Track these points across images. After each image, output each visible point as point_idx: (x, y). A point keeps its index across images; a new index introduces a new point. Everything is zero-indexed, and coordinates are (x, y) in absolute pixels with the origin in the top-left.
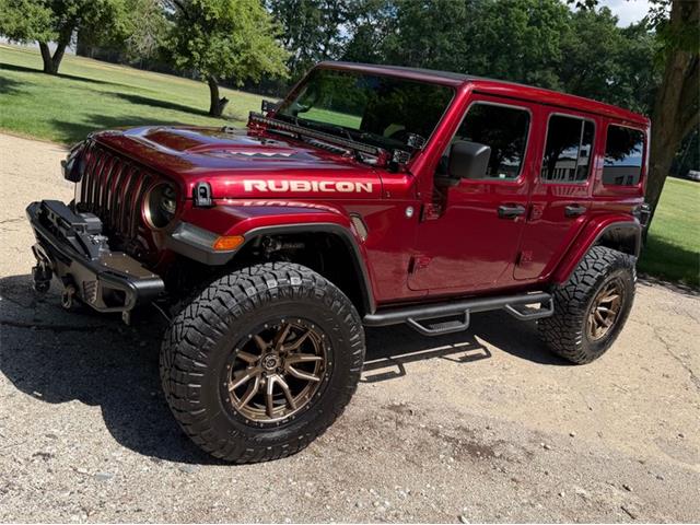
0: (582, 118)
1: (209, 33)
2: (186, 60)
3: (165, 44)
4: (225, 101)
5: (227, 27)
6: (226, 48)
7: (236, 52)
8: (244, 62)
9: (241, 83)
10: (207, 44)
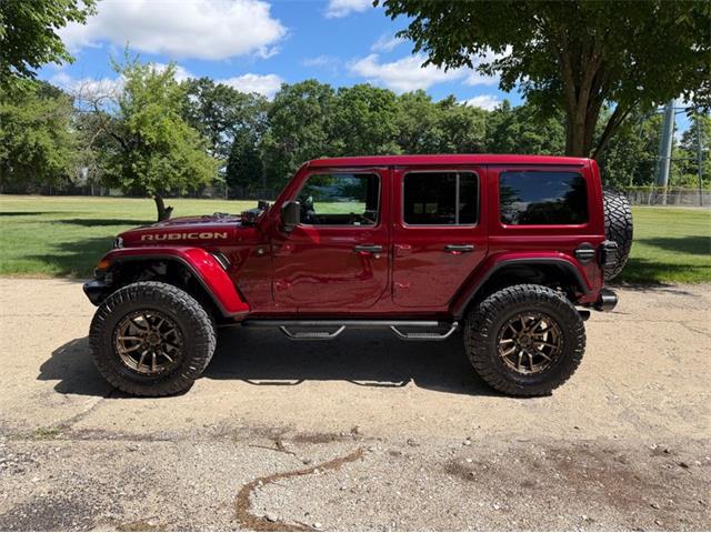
0: (455, 171)
1: (149, 154)
2: (132, 181)
3: (110, 171)
4: (170, 209)
5: (163, 148)
6: (167, 166)
7: (175, 167)
8: (185, 175)
9: (184, 192)
10: (148, 164)
